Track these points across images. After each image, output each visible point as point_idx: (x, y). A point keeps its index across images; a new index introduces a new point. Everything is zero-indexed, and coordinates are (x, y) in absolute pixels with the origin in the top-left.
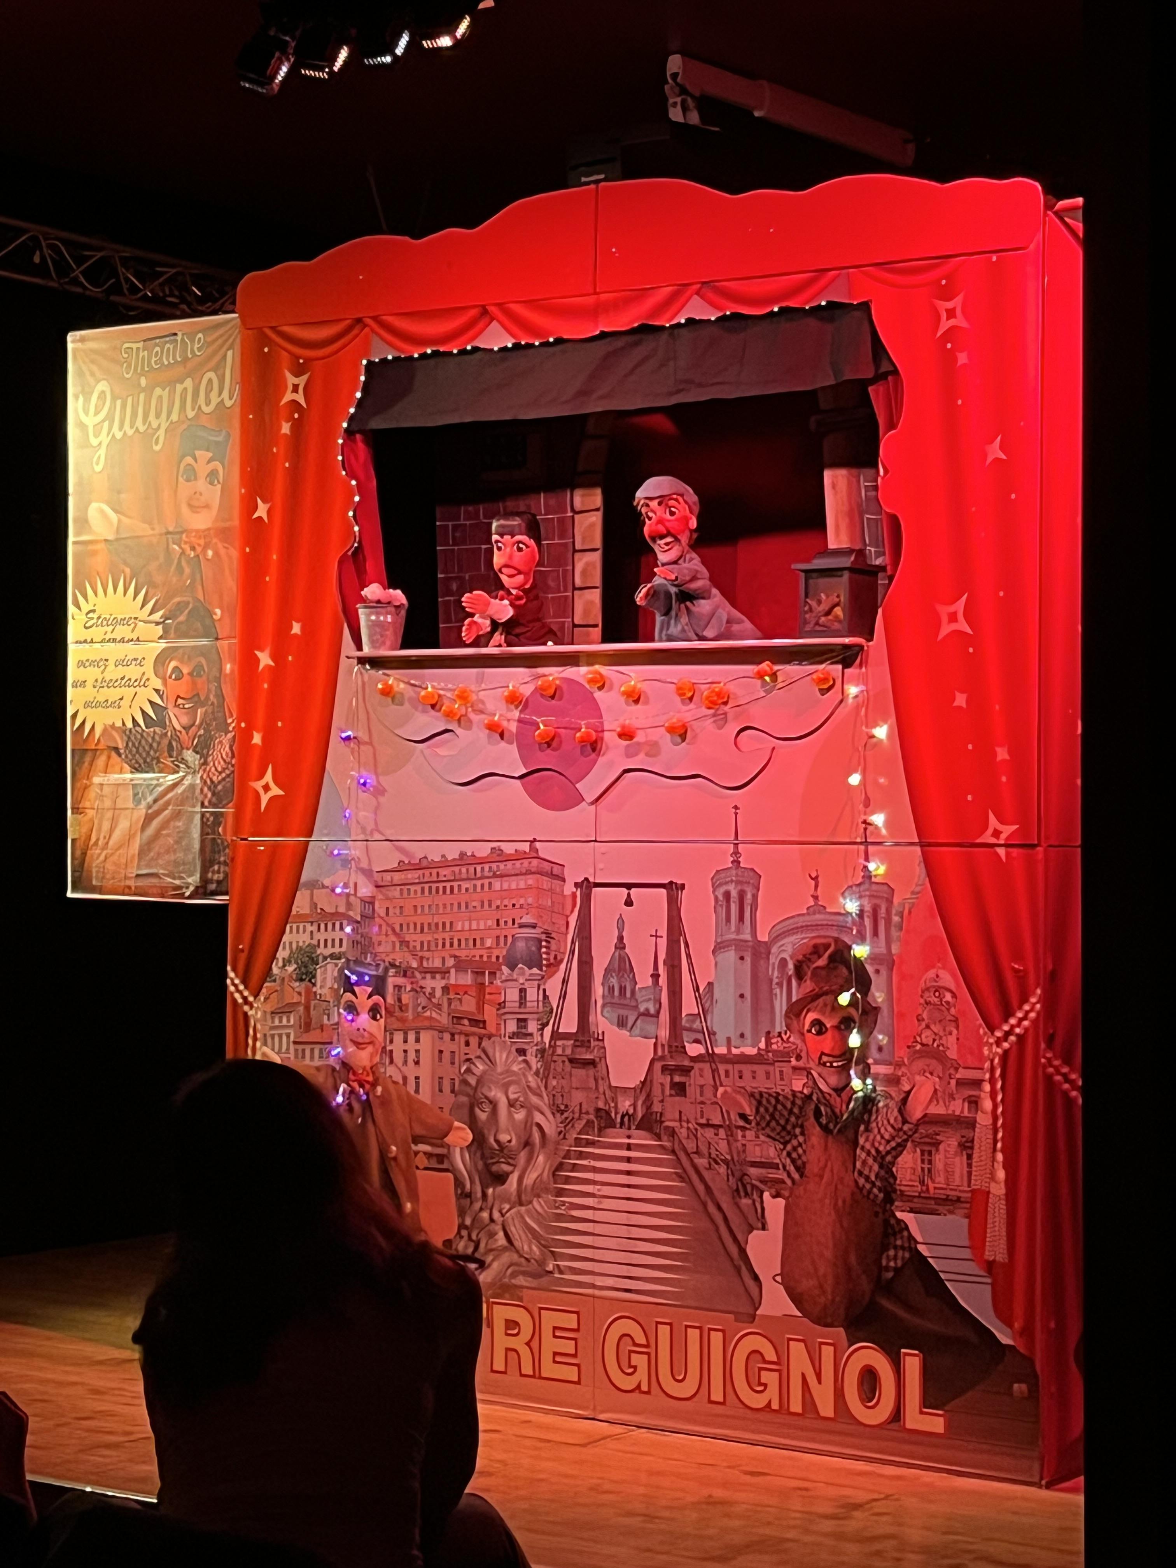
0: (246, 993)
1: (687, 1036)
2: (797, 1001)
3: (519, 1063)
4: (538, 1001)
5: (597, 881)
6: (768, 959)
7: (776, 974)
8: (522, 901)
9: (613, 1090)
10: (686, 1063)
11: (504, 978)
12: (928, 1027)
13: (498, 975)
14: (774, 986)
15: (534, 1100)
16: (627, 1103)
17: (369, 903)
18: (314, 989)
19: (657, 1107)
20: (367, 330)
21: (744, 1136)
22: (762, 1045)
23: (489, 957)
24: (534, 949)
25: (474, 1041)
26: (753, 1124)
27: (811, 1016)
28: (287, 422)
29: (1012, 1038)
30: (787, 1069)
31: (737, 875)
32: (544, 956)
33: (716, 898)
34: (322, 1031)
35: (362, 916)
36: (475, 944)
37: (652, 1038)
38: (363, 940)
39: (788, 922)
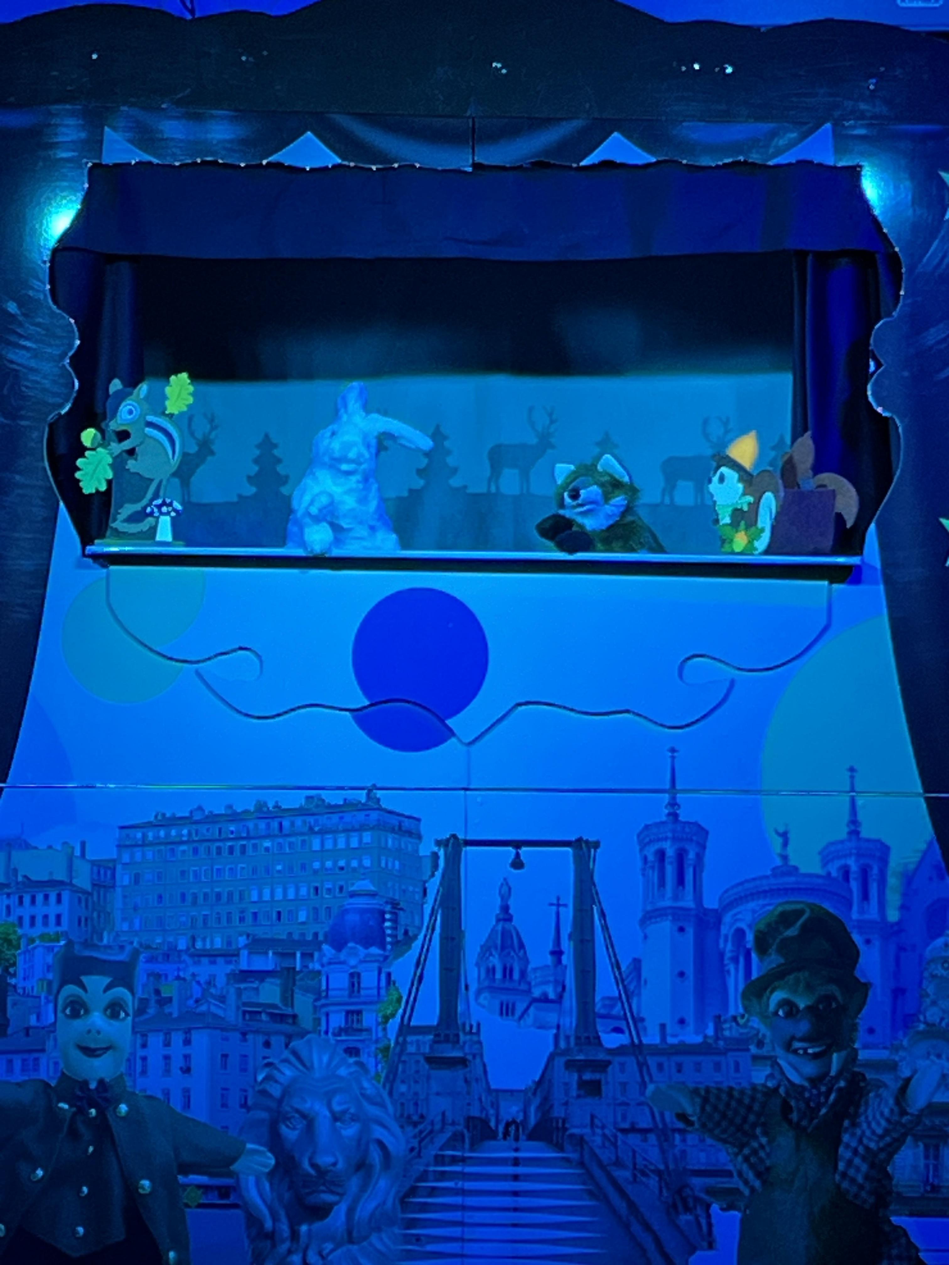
1: (600, 1026)
2: (758, 978)
3: (350, 1066)
4: (379, 988)
5: (469, 838)
6: (719, 930)
7: (729, 946)
8: (354, 863)
9: (494, 1094)
10: (601, 1056)
11: (325, 960)
12: (934, 1003)
13: (316, 955)
14: (726, 961)
15: (373, 1111)
16: (514, 1109)
17: (106, 868)
18: (13, 981)
19: (558, 1112)
21: (684, 1140)
22: (710, 1031)
23: (303, 934)
24: (371, 922)
25: (277, 1041)
30: (744, 1059)
31: (674, 830)
32: (389, 932)
33: (645, 859)
34: (27, 1035)
35: (94, 885)
36: (279, 918)
37: (551, 1028)
38: (95, 915)
39: (747, 885)
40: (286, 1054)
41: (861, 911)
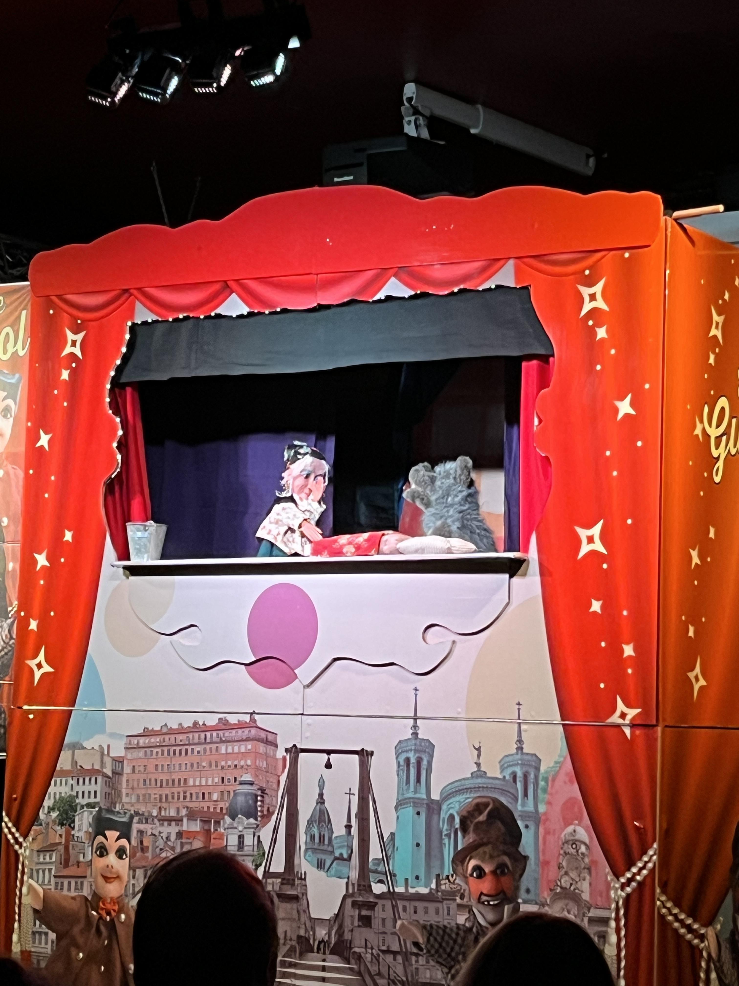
0: (17, 835)
1: (371, 878)
2: (462, 850)
4: (253, 846)
5: (303, 747)
6: (440, 814)
7: (445, 827)
8: (242, 763)
9: (312, 921)
10: (372, 899)
11: (226, 826)
12: (566, 873)
13: (222, 821)
14: (444, 837)
16: (324, 932)
17: (120, 762)
18: (73, 832)
19: (347, 936)
20: (133, 297)
21: (417, 961)
22: (433, 886)
23: (215, 808)
24: (250, 802)
26: (425, 951)
27: (473, 863)
28: (66, 369)
29: (634, 884)
30: (453, 906)
31: (415, 745)
32: (259, 809)
33: (399, 763)
34: (78, 867)
35: (113, 773)
36: (203, 798)
37: (344, 878)
38: (113, 792)
39: (456, 784)
41: (523, 805)
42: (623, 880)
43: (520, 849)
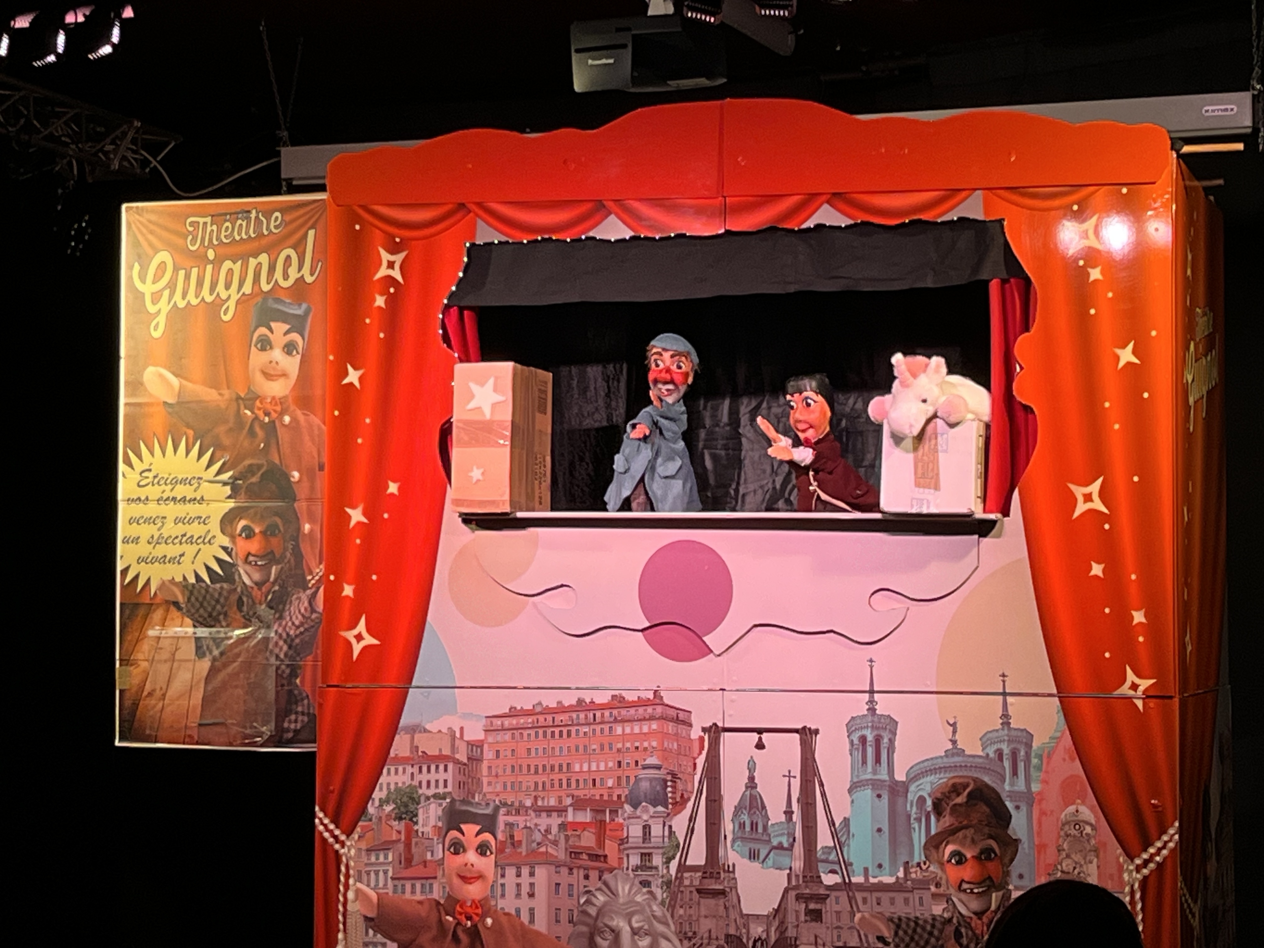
0: (337, 832)
1: (821, 867)
2: (936, 834)
3: (644, 894)
4: (663, 836)
5: (726, 726)
6: (906, 797)
7: (914, 810)
8: (646, 744)
9: (746, 917)
10: (822, 891)
11: (626, 815)
12: (1068, 856)
13: (620, 812)
14: (912, 821)
15: (661, 928)
16: (760, 930)
17: (477, 747)
18: (416, 828)
19: (791, 933)
20: (472, 214)
22: (901, 874)
23: (610, 796)
24: (658, 788)
25: (594, 874)
26: (892, 946)
27: (950, 848)
28: (382, 294)
29: (1152, 866)
30: (927, 896)
31: (873, 721)
32: (670, 795)
33: (851, 742)
34: (425, 866)
35: (469, 759)
36: (594, 784)
37: (785, 869)
38: (470, 780)
39: (926, 764)
40: (600, 885)
41: (1012, 784)
42: (1138, 861)
43: (1010, 832)
